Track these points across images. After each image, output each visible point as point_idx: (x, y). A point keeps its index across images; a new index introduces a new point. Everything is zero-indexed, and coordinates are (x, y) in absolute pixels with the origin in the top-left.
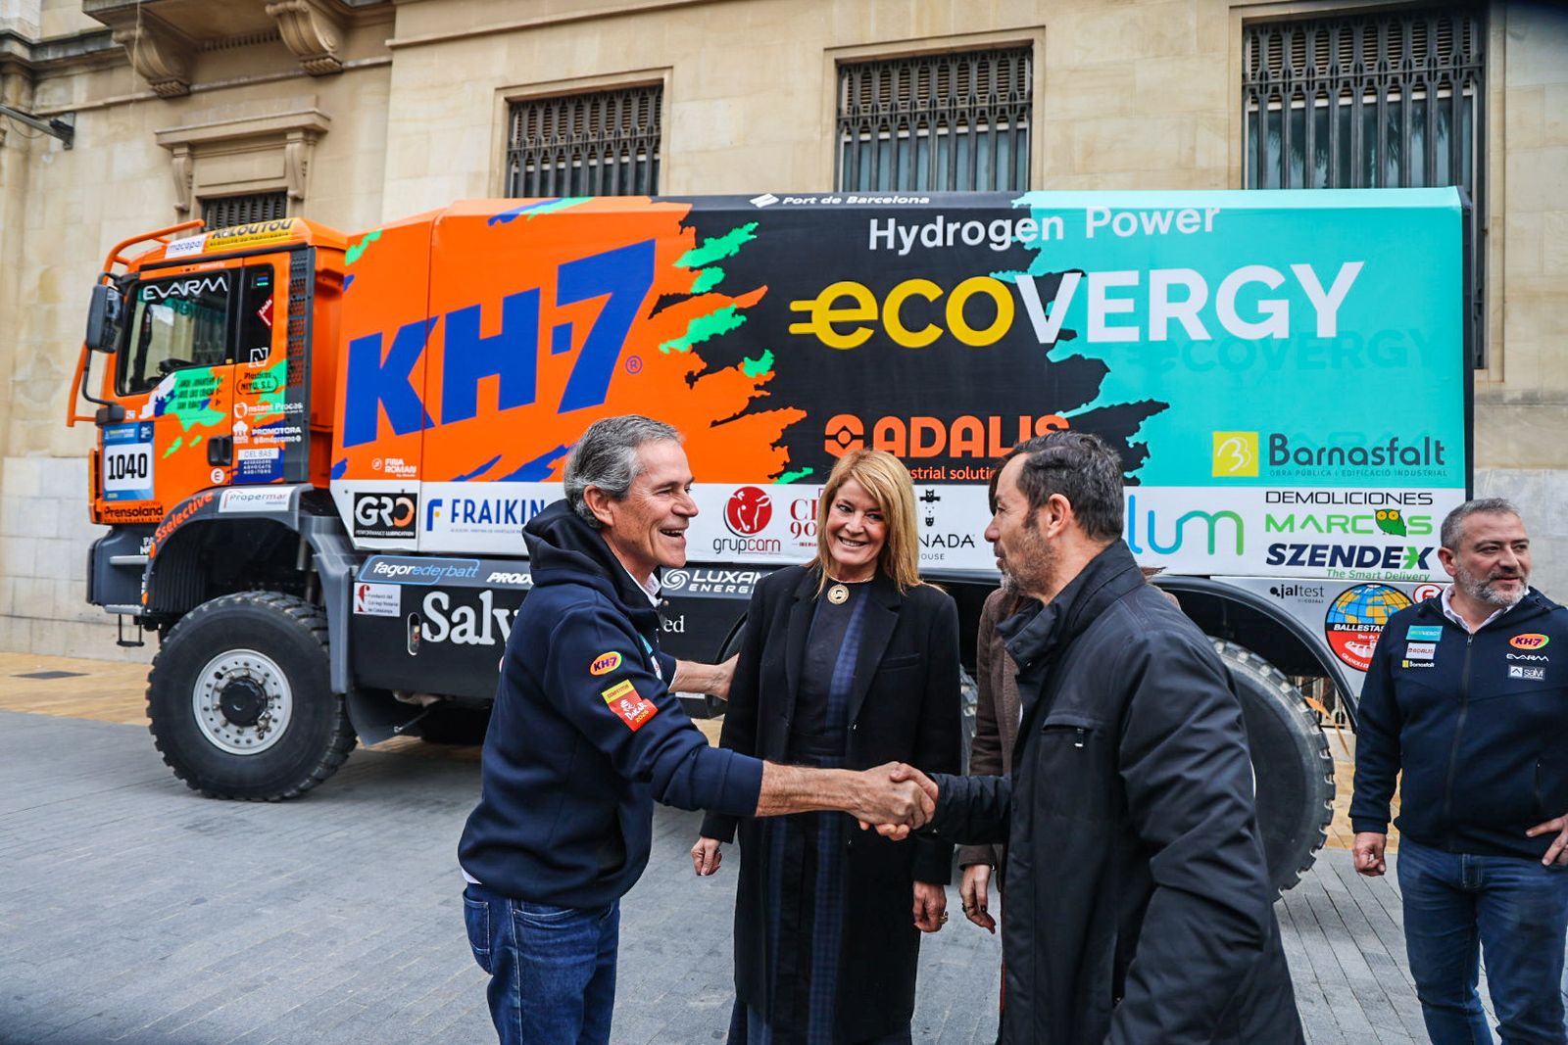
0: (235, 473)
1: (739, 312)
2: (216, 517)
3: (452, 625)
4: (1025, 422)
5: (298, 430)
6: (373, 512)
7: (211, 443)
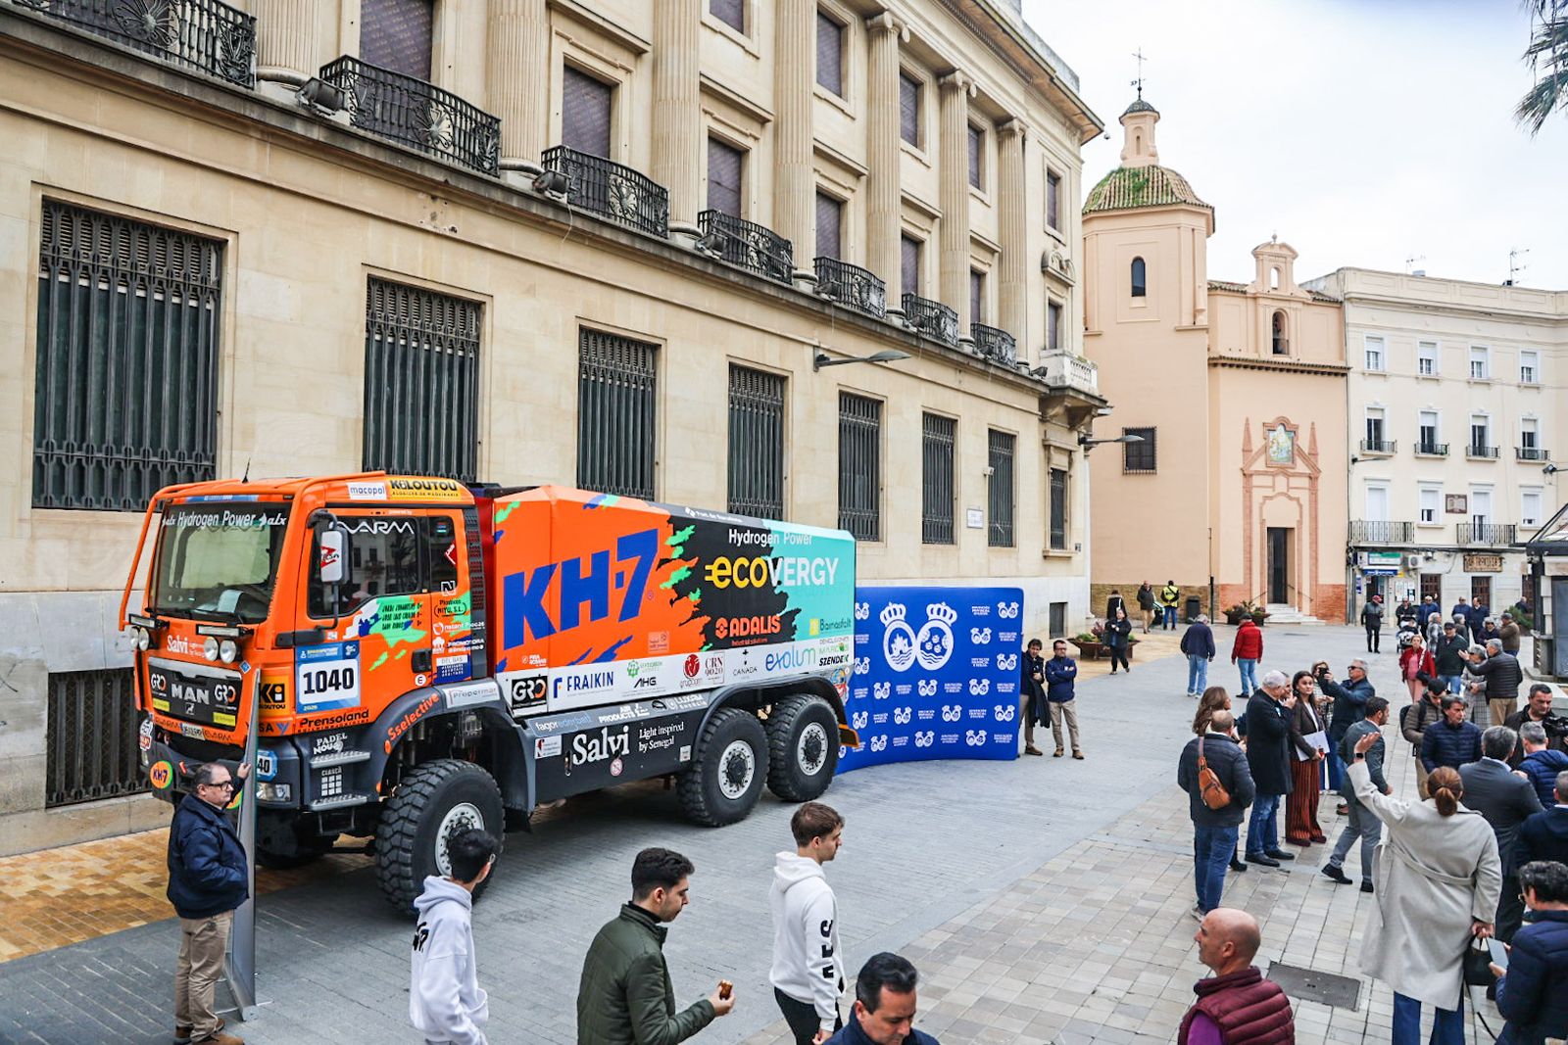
0: (435, 676)
1: (689, 569)
2: (446, 712)
3: (588, 752)
4: (769, 617)
5: (482, 641)
6: (523, 691)
7: (414, 654)
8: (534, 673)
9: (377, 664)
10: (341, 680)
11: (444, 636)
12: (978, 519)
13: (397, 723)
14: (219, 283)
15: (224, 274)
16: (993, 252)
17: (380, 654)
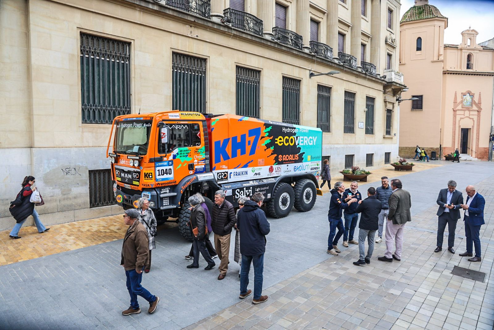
0: (195, 171)
1: (270, 140)
2: (198, 182)
3: (240, 195)
4: (295, 155)
5: (208, 161)
6: (220, 176)
7: (189, 165)
8: (224, 171)
9: (178, 167)
10: (168, 172)
11: (197, 159)
12: (362, 125)
13: (184, 185)
14: (129, 55)
15: (131, 53)
16: (369, 37)
17: (179, 165)
